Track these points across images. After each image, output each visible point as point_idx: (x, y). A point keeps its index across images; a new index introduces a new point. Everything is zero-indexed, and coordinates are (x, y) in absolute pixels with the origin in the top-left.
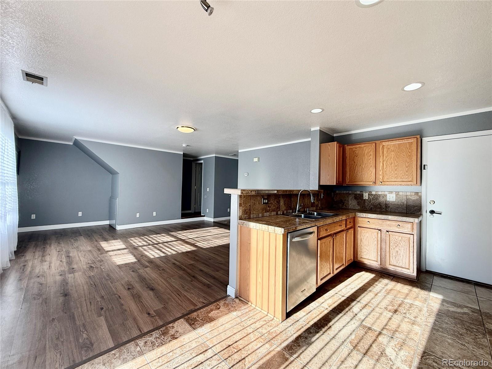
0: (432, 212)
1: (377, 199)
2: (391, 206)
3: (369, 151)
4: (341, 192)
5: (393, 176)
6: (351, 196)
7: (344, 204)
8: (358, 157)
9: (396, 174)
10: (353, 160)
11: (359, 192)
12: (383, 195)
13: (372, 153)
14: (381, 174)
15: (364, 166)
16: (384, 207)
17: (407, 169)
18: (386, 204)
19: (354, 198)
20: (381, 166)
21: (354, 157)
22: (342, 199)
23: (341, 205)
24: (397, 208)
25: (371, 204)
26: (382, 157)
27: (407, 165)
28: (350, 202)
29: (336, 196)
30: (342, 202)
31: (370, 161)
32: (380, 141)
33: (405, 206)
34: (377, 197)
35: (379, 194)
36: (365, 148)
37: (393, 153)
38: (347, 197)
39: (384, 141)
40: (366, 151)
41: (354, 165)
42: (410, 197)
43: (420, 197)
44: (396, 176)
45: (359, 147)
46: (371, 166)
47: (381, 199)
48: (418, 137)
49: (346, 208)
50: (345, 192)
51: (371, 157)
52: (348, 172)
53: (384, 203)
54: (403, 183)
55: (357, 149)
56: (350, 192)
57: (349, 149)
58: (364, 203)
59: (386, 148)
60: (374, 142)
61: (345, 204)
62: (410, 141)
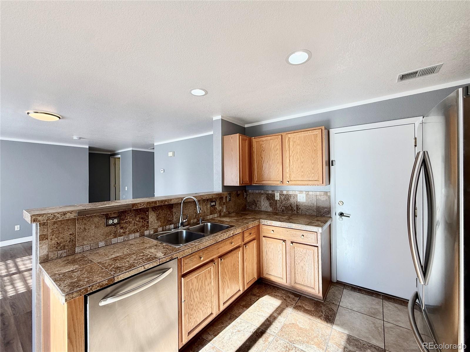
0: (341, 214)
1: (288, 199)
2: (302, 208)
3: (276, 144)
4: (254, 191)
5: (299, 174)
6: (263, 196)
7: (256, 205)
8: (265, 151)
9: (302, 172)
10: (261, 155)
11: (270, 192)
12: (294, 195)
13: (279, 147)
14: (287, 171)
15: (271, 163)
16: (295, 208)
17: (313, 166)
18: (297, 205)
19: (266, 199)
20: (287, 162)
21: (261, 151)
22: (255, 200)
23: (253, 207)
24: (308, 210)
25: (283, 205)
26: (288, 152)
27: (313, 162)
28: (263, 203)
29: (249, 196)
30: (255, 203)
31: (276, 156)
32: (286, 133)
33: (315, 207)
34: (287, 197)
35: (290, 193)
36: (271, 141)
37: (298, 147)
38: (260, 197)
39: (290, 132)
40: (273, 145)
41: (262, 161)
42: (320, 198)
43: (329, 197)
44: (302, 174)
45: (266, 140)
46: (278, 163)
47: (292, 200)
48: (323, 128)
49: (258, 210)
50: (257, 191)
51: (278, 152)
52: (256, 169)
53: (295, 204)
54: (310, 183)
55: (264, 142)
56: (262, 192)
57: (256, 142)
58: (276, 204)
59: (292, 141)
60: (280, 134)
61: (258, 206)
62: (315, 132)
